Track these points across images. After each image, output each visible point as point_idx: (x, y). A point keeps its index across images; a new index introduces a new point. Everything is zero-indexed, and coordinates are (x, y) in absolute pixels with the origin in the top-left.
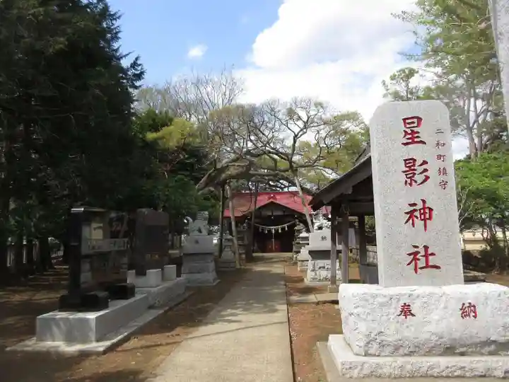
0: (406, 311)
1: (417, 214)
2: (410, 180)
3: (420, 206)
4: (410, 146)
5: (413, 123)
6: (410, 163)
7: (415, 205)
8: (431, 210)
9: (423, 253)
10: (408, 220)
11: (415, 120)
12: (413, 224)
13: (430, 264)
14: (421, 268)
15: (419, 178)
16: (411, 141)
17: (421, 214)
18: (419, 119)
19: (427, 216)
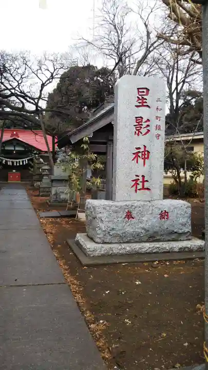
0: (129, 216)
1: (140, 154)
2: (138, 132)
3: (142, 150)
4: (140, 108)
5: (143, 92)
6: (139, 120)
7: (139, 148)
8: (148, 152)
9: (141, 180)
10: (135, 158)
11: (145, 90)
12: (137, 162)
13: (145, 187)
14: (139, 190)
15: (144, 131)
16: (141, 104)
17: (142, 155)
18: (148, 90)
19: (146, 156)
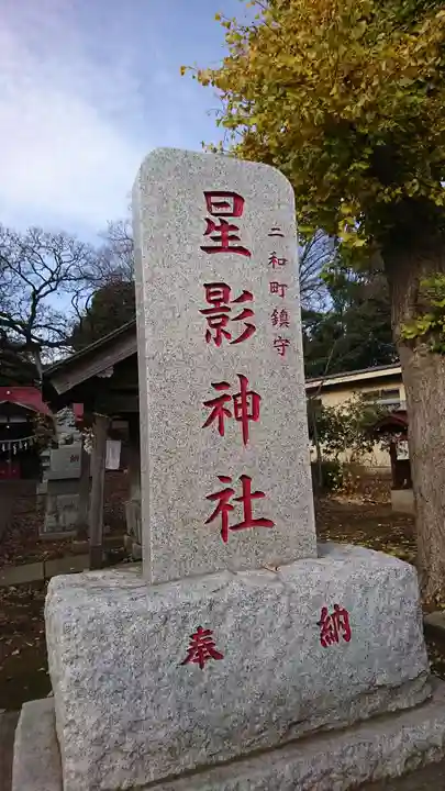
1: (229, 405)
2: (217, 332)
3: (235, 389)
4: (218, 255)
5: (225, 205)
6: (217, 292)
7: (224, 385)
8: (256, 397)
9: (239, 492)
10: (212, 418)
11: (230, 200)
12: (221, 429)
13: (254, 517)
14: (236, 527)
15: (234, 328)
16: (219, 244)
17: (237, 406)
18: (238, 198)
19: (250, 412)
